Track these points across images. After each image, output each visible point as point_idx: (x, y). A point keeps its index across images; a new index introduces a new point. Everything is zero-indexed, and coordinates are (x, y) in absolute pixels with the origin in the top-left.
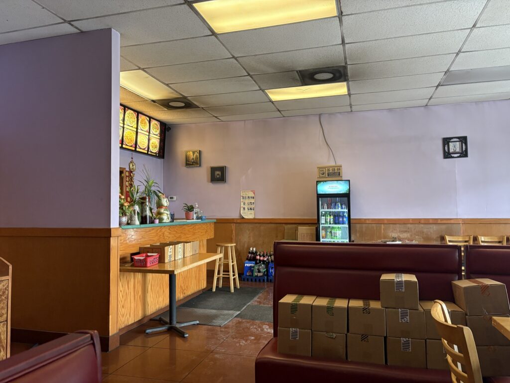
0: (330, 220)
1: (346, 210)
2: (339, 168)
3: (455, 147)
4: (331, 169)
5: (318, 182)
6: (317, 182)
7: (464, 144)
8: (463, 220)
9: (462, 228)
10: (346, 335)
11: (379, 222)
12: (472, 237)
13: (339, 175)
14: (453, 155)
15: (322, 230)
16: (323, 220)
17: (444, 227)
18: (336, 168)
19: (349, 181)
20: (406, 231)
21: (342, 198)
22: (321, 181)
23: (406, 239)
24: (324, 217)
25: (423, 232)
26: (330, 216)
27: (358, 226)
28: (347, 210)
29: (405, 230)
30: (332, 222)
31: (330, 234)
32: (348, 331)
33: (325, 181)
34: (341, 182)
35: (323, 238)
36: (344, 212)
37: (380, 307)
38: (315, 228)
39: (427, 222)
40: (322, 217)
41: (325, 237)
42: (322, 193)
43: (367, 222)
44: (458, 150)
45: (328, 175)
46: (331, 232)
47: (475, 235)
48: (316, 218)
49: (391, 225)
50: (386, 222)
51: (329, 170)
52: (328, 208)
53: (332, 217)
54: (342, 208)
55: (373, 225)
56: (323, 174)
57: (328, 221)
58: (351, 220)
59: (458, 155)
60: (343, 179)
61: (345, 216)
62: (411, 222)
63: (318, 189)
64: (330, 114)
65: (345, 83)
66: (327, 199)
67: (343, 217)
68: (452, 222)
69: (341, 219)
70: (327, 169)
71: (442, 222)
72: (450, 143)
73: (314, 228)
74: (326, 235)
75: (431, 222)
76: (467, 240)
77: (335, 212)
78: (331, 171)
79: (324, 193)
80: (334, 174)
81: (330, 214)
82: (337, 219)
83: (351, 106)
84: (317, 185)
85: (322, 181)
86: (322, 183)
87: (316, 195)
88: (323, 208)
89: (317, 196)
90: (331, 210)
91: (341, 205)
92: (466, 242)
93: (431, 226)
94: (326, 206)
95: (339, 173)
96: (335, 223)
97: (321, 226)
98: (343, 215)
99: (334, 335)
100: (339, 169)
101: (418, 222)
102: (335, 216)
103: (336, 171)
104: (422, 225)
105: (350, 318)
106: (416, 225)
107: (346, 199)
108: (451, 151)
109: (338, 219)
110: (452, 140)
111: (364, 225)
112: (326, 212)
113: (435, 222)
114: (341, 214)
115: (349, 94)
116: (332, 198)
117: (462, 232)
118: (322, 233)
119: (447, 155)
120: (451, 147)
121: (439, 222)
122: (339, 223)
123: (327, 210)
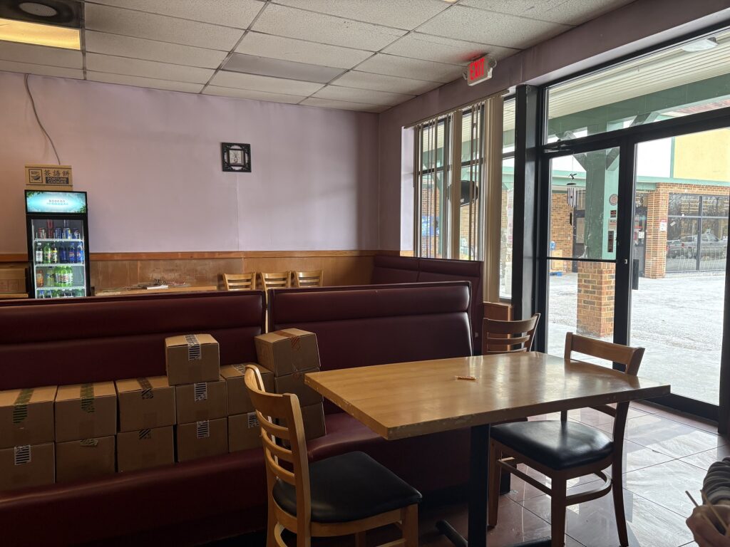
0: (52, 256)
1: (81, 240)
2: (67, 170)
3: (236, 156)
4: (51, 171)
5: (28, 192)
6: (26, 191)
7: (246, 155)
8: (245, 253)
9: (244, 263)
10: (116, 436)
11: (135, 257)
12: (255, 274)
13: (67, 182)
14: (234, 168)
15: (37, 273)
16: (38, 257)
17: (222, 262)
18: (61, 171)
19: (86, 193)
20: (173, 270)
21: (72, 221)
22: (34, 191)
23: (173, 281)
24: (41, 252)
25: (196, 271)
26: (53, 249)
27: (100, 264)
28: (83, 241)
29: (171, 268)
30: (56, 260)
31: (52, 279)
32: (118, 429)
33: (42, 191)
34: (71, 194)
35: (39, 286)
36: (77, 243)
37: (168, 386)
38: (24, 270)
39: (202, 256)
40: (37, 252)
41: (44, 285)
42: (36, 211)
43: (116, 258)
44: (240, 161)
45: (47, 182)
46: (54, 276)
47: (259, 272)
48: (26, 252)
49: (152, 262)
50: (144, 257)
51: (47, 173)
52: (47, 237)
53: (56, 251)
54: (74, 237)
55: (124, 262)
56: (38, 179)
57: (49, 257)
58: (90, 256)
59: (240, 168)
60: (74, 190)
61: (80, 249)
62: (180, 257)
63: (28, 204)
64: (46, 77)
65: (77, 32)
66: (45, 221)
67: (76, 250)
68: (232, 255)
69: (72, 255)
70: (43, 170)
71: (220, 256)
72: (230, 151)
73: (22, 270)
74: (45, 280)
75: (206, 256)
76: (249, 278)
77: (61, 243)
78: (52, 175)
79: (40, 211)
80: (59, 181)
81: (52, 245)
82: (65, 253)
83: (84, 70)
84: (26, 197)
85: (37, 191)
86: (36, 194)
87: (25, 214)
88: (39, 237)
89: (27, 216)
90: (54, 240)
91: (73, 232)
92: (248, 280)
93: (207, 262)
94: (43, 233)
95: (67, 179)
96: (62, 261)
97: (35, 266)
98: (76, 248)
99: (96, 441)
100: (68, 173)
101: (190, 256)
102: (60, 250)
103: (61, 175)
104: (195, 261)
105: (121, 410)
106: (188, 261)
107: (80, 223)
108: (232, 161)
109: (67, 255)
110: (233, 147)
111: (110, 263)
112: (44, 244)
113: (212, 256)
114: (72, 246)
115: (84, 52)
116: (55, 221)
117: (243, 269)
118: (37, 278)
119: (227, 167)
120: (231, 156)
121: (217, 256)
122: (68, 261)
123: (45, 240)
